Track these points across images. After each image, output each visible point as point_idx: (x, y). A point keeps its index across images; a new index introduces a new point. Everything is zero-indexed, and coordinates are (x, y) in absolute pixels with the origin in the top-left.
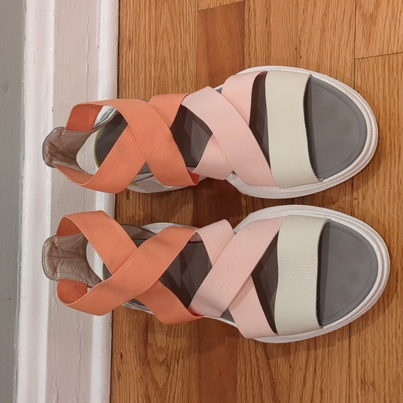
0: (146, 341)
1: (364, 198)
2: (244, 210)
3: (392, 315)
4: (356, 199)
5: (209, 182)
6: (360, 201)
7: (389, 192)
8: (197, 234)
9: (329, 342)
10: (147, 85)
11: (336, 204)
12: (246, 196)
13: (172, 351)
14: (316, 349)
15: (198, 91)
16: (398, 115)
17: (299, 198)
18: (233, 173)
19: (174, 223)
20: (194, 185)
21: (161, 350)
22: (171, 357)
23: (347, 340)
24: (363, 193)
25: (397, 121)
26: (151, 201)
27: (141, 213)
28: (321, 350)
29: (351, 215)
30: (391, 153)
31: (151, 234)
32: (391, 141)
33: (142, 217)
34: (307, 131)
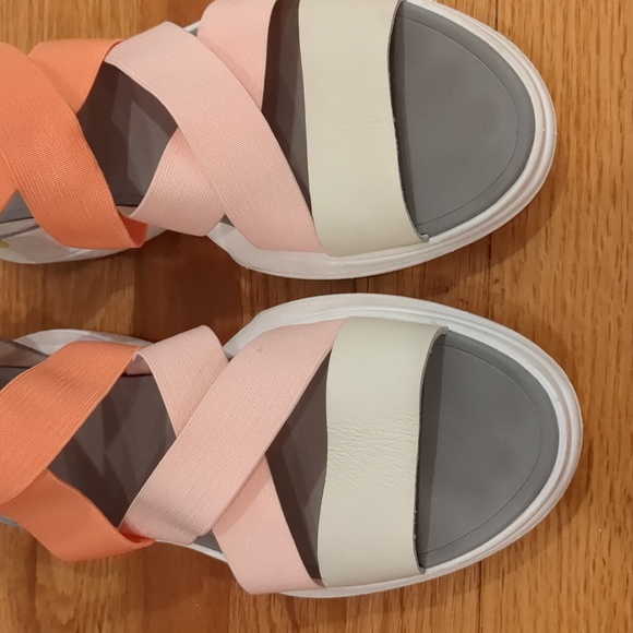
0: (31, 582)
1: (516, 279)
2: (246, 303)
3: (578, 541)
4: (497, 281)
5: (171, 240)
6: (507, 287)
7: (575, 266)
8: (139, 358)
9: (433, 595)
10: (35, 30)
11: (453, 293)
12: (251, 272)
13: (88, 605)
14: (403, 610)
15: (145, 33)
16: (598, 91)
17: (368, 277)
18: (225, 220)
19: (94, 329)
20: (133, 245)
21: (65, 600)
22: (86, 617)
23: (474, 593)
24: (513, 269)
25: (594, 108)
26: (44, 282)
27: (23, 306)
28: (414, 611)
29: (486, 317)
30: (579, 178)
31: (36, 357)
32: (580, 151)
33: (24, 315)
34: (395, 124)
